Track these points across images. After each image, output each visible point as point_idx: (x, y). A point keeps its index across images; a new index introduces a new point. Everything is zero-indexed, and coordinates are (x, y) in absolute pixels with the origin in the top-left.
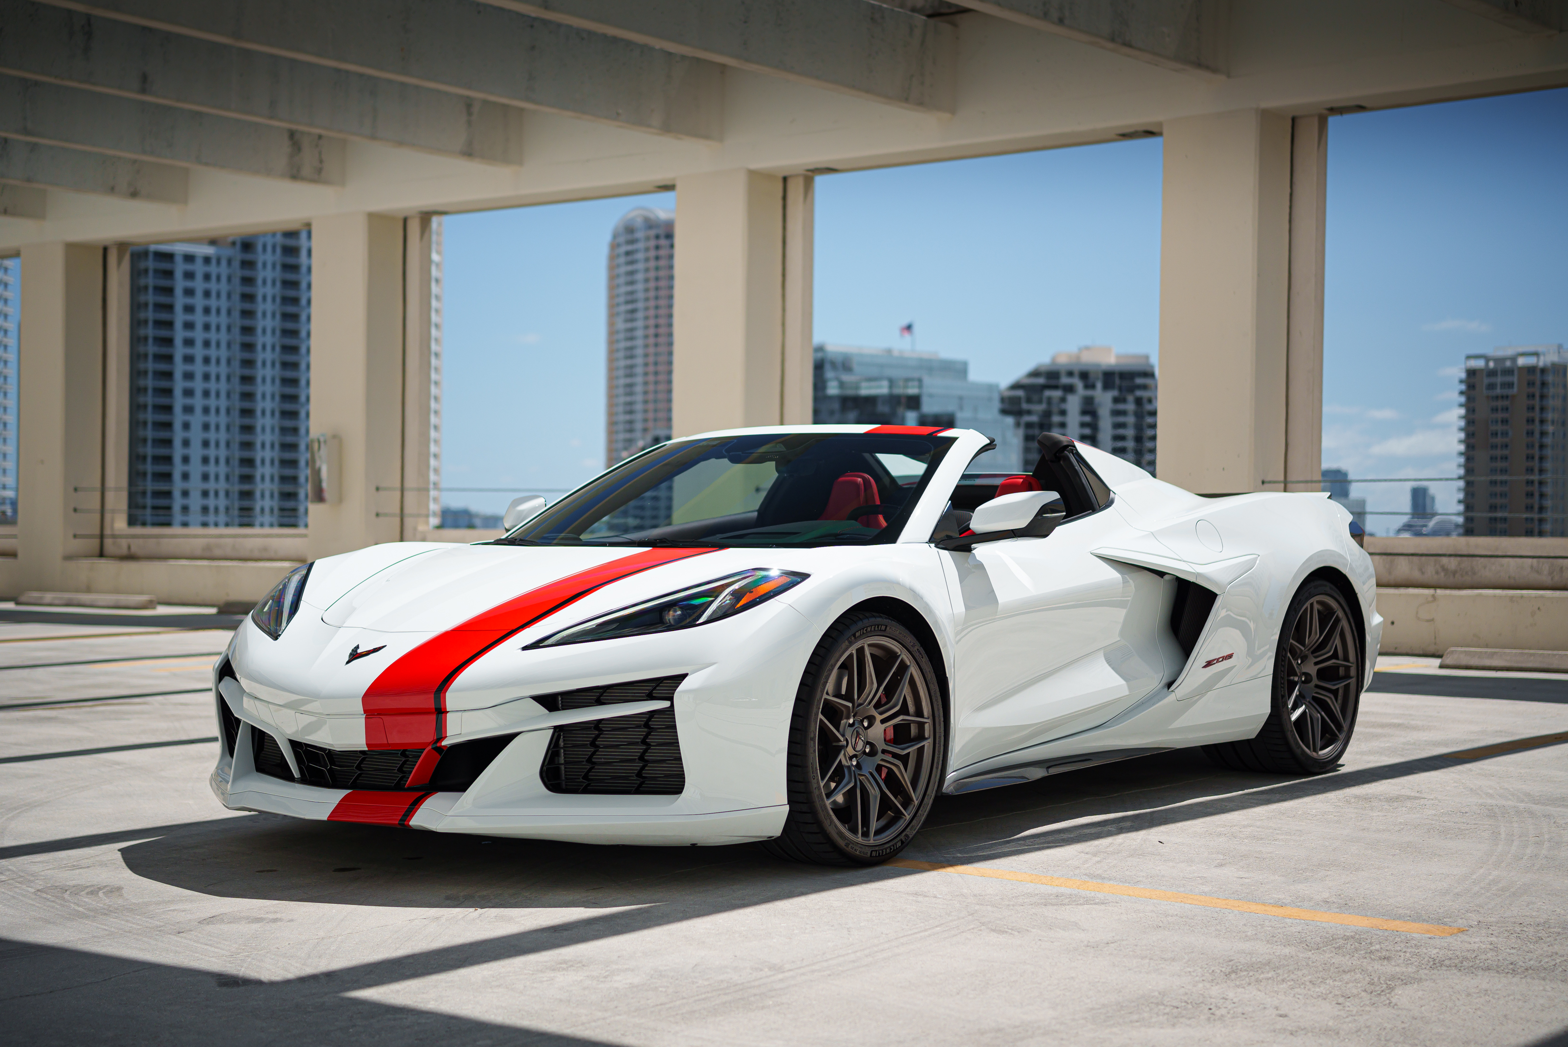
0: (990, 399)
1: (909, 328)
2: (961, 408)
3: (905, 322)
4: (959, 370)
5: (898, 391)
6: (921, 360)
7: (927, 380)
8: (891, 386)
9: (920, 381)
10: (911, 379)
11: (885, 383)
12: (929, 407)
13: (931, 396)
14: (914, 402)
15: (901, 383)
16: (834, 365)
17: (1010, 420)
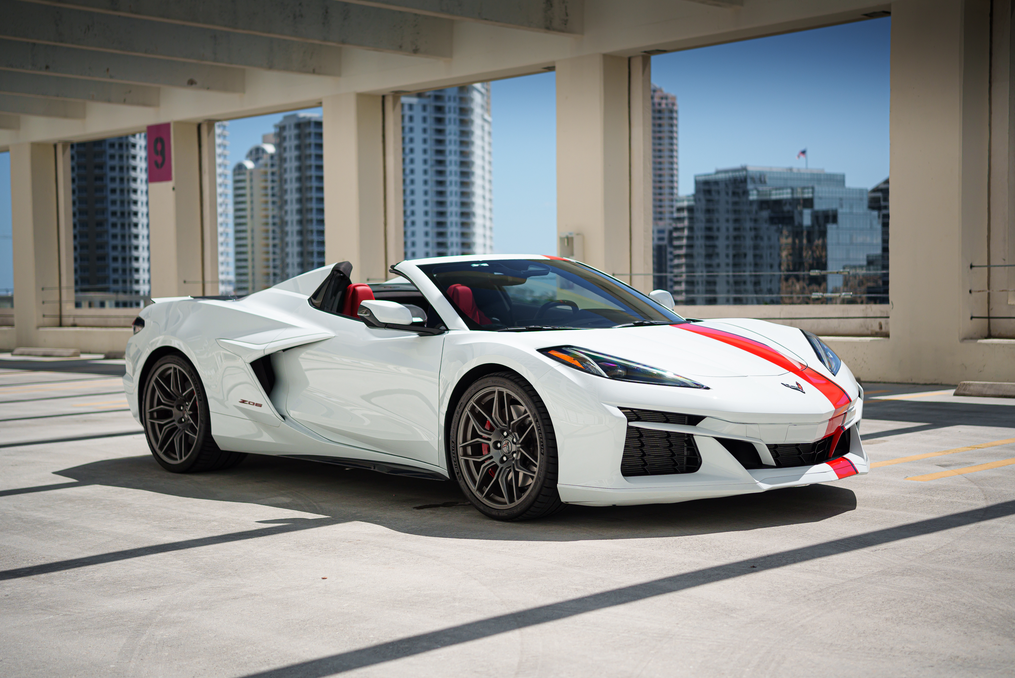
0: (861, 199)
1: (803, 152)
2: (841, 206)
3: (802, 149)
4: (839, 180)
5: (798, 195)
6: (812, 174)
7: (817, 188)
8: (792, 193)
9: (813, 188)
10: (808, 188)
11: (789, 191)
12: (819, 206)
13: (820, 198)
14: (808, 203)
15: (799, 190)
16: (753, 180)
17: (875, 213)
